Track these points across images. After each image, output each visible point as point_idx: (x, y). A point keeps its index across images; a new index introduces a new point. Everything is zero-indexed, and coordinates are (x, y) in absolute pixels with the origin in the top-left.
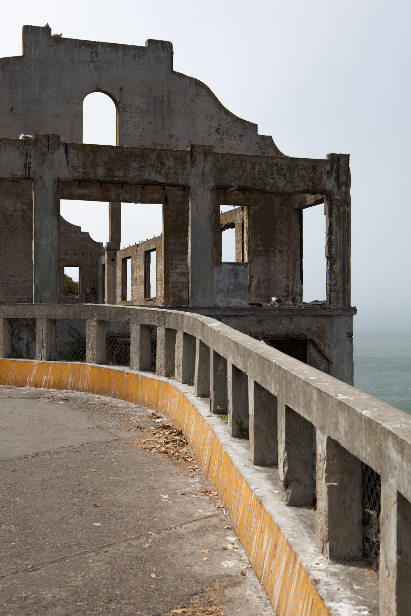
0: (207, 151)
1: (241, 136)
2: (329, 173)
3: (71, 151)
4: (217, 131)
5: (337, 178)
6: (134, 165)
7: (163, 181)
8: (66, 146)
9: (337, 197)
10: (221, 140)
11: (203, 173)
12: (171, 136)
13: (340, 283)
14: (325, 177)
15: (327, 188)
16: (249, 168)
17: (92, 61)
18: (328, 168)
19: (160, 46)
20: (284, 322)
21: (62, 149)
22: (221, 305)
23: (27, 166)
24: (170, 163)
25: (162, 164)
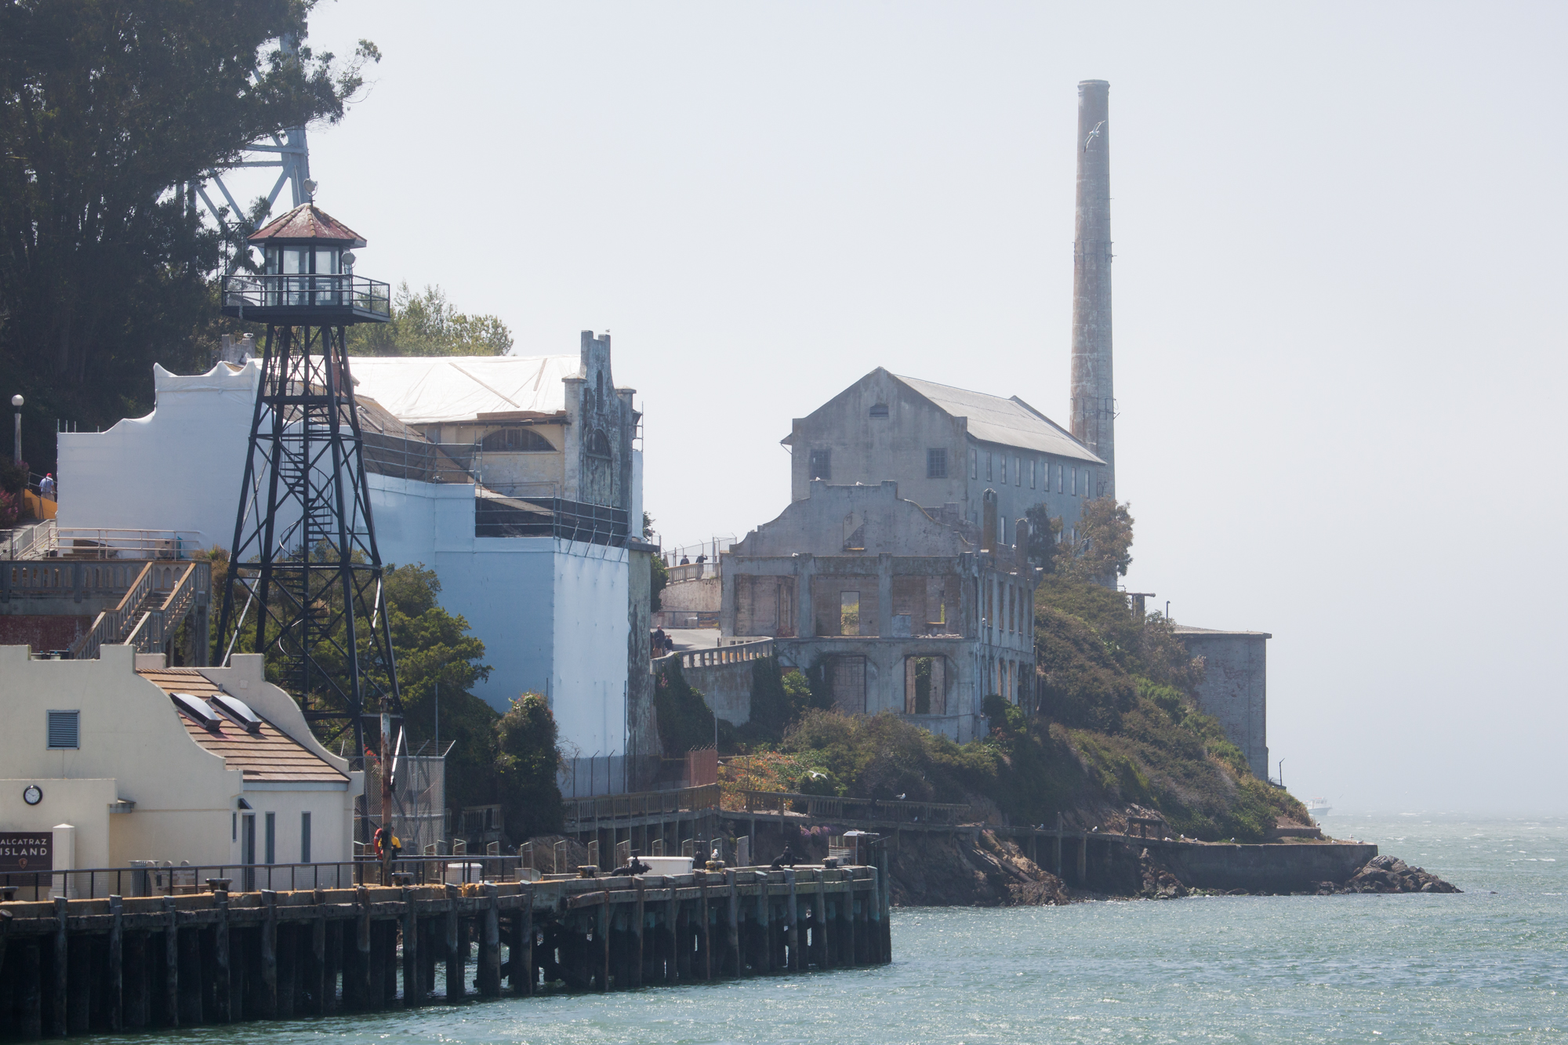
0: (888, 557)
1: (940, 534)
2: (958, 564)
3: (817, 561)
4: (924, 532)
5: (964, 566)
6: (849, 566)
7: (864, 573)
8: (815, 558)
9: (964, 577)
10: (927, 537)
11: (886, 568)
12: (895, 537)
13: (965, 624)
14: (956, 566)
15: (957, 572)
16: (911, 563)
17: (849, 497)
18: (958, 561)
19: (888, 484)
20: (931, 645)
21: (813, 560)
22: (896, 636)
23: (796, 569)
24: (868, 563)
25: (864, 564)
